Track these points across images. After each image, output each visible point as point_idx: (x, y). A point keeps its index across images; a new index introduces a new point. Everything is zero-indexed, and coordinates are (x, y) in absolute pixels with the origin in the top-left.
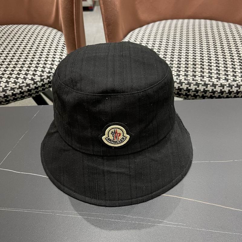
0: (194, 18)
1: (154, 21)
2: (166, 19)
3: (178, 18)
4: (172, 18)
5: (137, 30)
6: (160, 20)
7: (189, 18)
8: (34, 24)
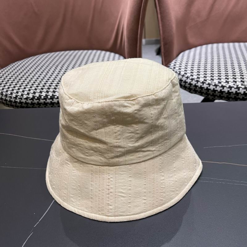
0: (239, 41)
1: (201, 45)
2: (212, 43)
3: (223, 42)
4: (218, 42)
5: (187, 52)
6: (207, 44)
7: (234, 41)
8: (93, 49)
